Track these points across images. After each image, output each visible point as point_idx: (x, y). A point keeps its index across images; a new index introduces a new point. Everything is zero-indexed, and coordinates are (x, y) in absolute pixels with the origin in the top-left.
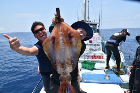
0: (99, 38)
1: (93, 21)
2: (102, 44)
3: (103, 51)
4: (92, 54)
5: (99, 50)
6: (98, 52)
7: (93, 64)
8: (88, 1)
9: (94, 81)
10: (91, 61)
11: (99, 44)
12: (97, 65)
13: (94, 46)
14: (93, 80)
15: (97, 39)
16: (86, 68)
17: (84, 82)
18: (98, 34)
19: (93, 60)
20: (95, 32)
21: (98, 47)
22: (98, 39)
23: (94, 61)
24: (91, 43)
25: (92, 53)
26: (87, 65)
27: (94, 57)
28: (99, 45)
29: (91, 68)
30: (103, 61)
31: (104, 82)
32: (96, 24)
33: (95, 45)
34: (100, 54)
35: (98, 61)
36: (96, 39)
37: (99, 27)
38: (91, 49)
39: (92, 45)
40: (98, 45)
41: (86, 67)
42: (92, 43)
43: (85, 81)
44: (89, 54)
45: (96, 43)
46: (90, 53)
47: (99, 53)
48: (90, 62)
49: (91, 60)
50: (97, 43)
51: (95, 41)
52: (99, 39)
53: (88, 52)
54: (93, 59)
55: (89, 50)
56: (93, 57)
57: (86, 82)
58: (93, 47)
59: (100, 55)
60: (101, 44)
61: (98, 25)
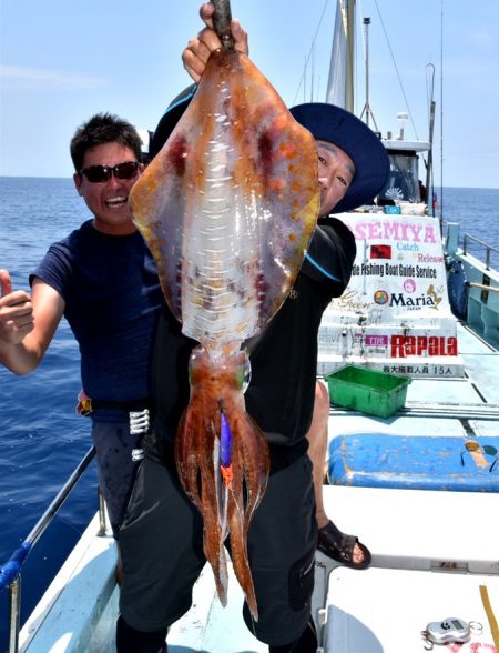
0: (430, 229)
1: (396, 135)
2: (448, 267)
3: (455, 311)
4: (390, 328)
5: (432, 300)
6: (426, 312)
7: (396, 381)
8: (367, 21)
9: (401, 478)
10: (386, 369)
11: (432, 265)
12: (418, 393)
13: (400, 280)
14: (398, 473)
15: (416, 239)
16: (351, 409)
17: (344, 484)
18: (422, 206)
19: (398, 361)
20: (406, 198)
21: (422, 285)
22: (422, 235)
23: (402, 369)
24: (381, 262)
25: (390, 320)
26: (360, 391)
27: (403, 342)
28: (431, 273)
29: (382, 409)
30: (457, 367)
31: (462, 481)
32: (411, 154)
33: (408, 271)
34: (438, 327)
35: (426, 370)
36: (410, 235)
37: (428, 167)
38: (381, 298)
39: (392, 271)
40: (422, 273)
41: (354, 401)
42: (392, 262)
43: (350, 475)
44: (371, 328)
45: (410, 260)
46: (378, 320)
47: (433, 321)
48: (381, 370)
49: (382, 360)
50: (421, 258)
51: (405, 248)
52: (430, 237)
53: (366, 315)
54: (394, 354)
55: (369, 299)
56: (394, 342)
57: (355, 483)
58: (395, 284)
59: (435, 330)
60: (440, 268)
61: (423, 156)
